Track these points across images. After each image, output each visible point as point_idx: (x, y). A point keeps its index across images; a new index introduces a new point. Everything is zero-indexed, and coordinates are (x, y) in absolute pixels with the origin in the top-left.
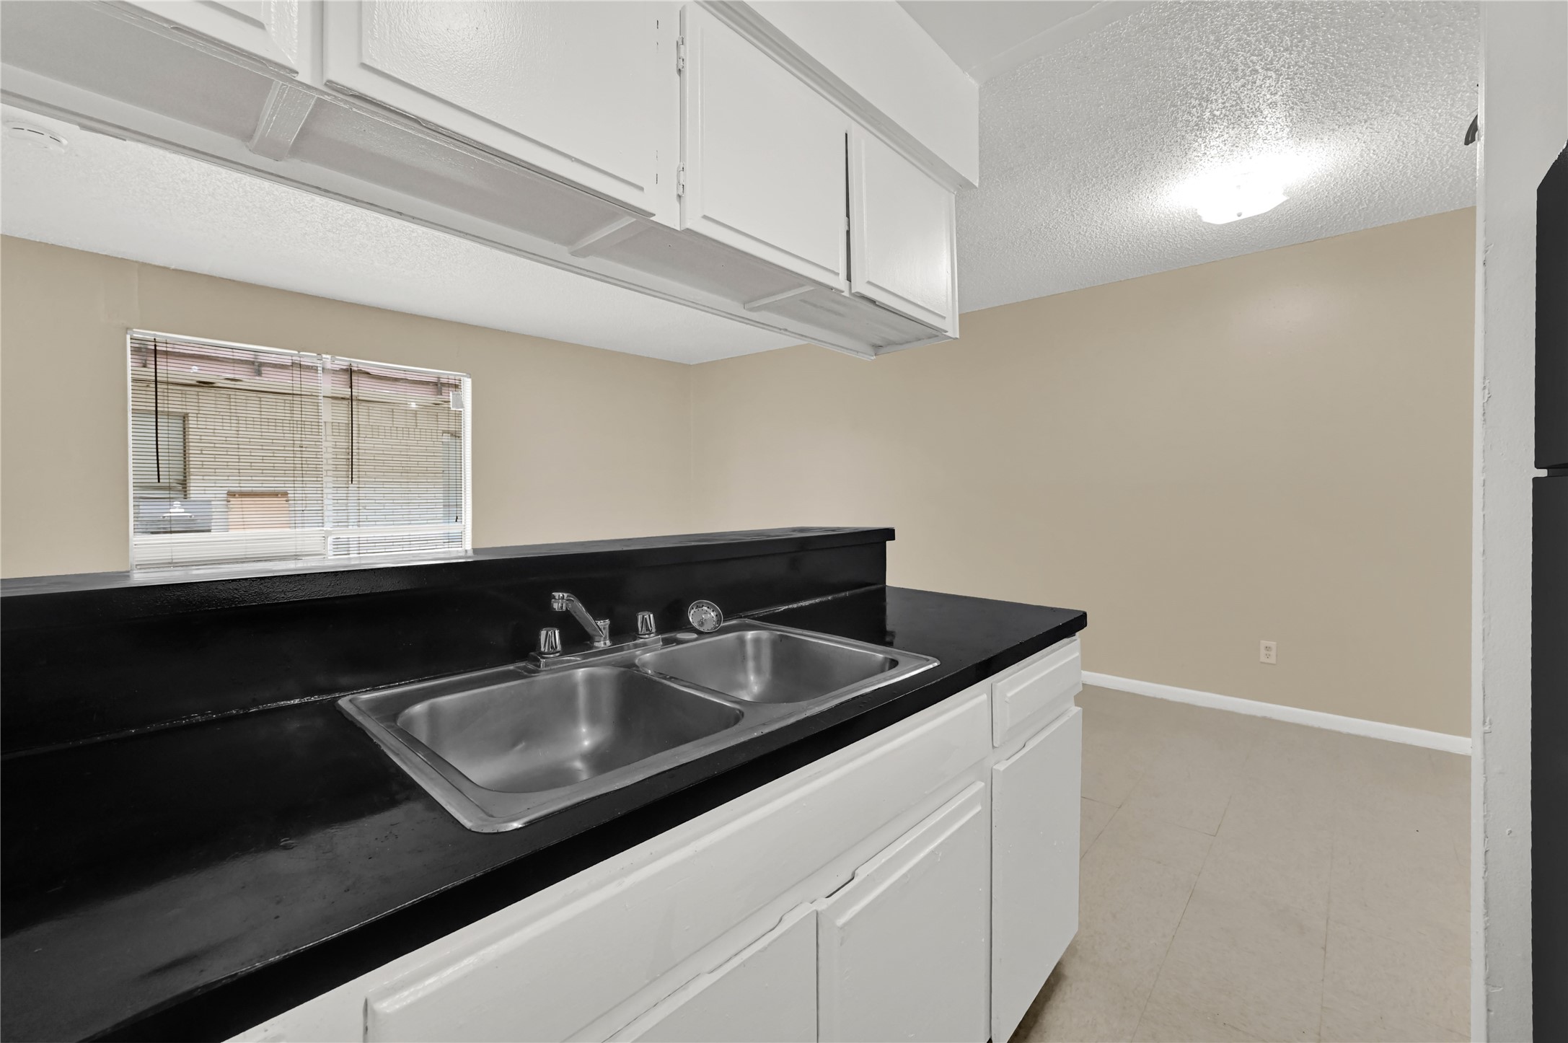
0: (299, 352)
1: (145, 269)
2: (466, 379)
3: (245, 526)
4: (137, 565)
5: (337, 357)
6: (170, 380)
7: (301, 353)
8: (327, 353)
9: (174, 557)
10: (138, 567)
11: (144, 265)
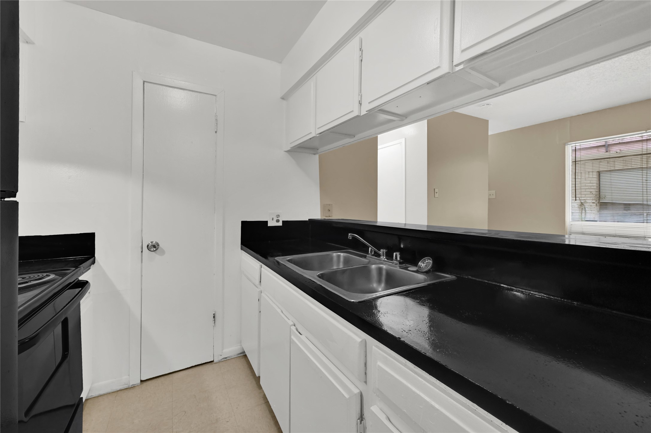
0: (646, 131)
6: (581, 159)
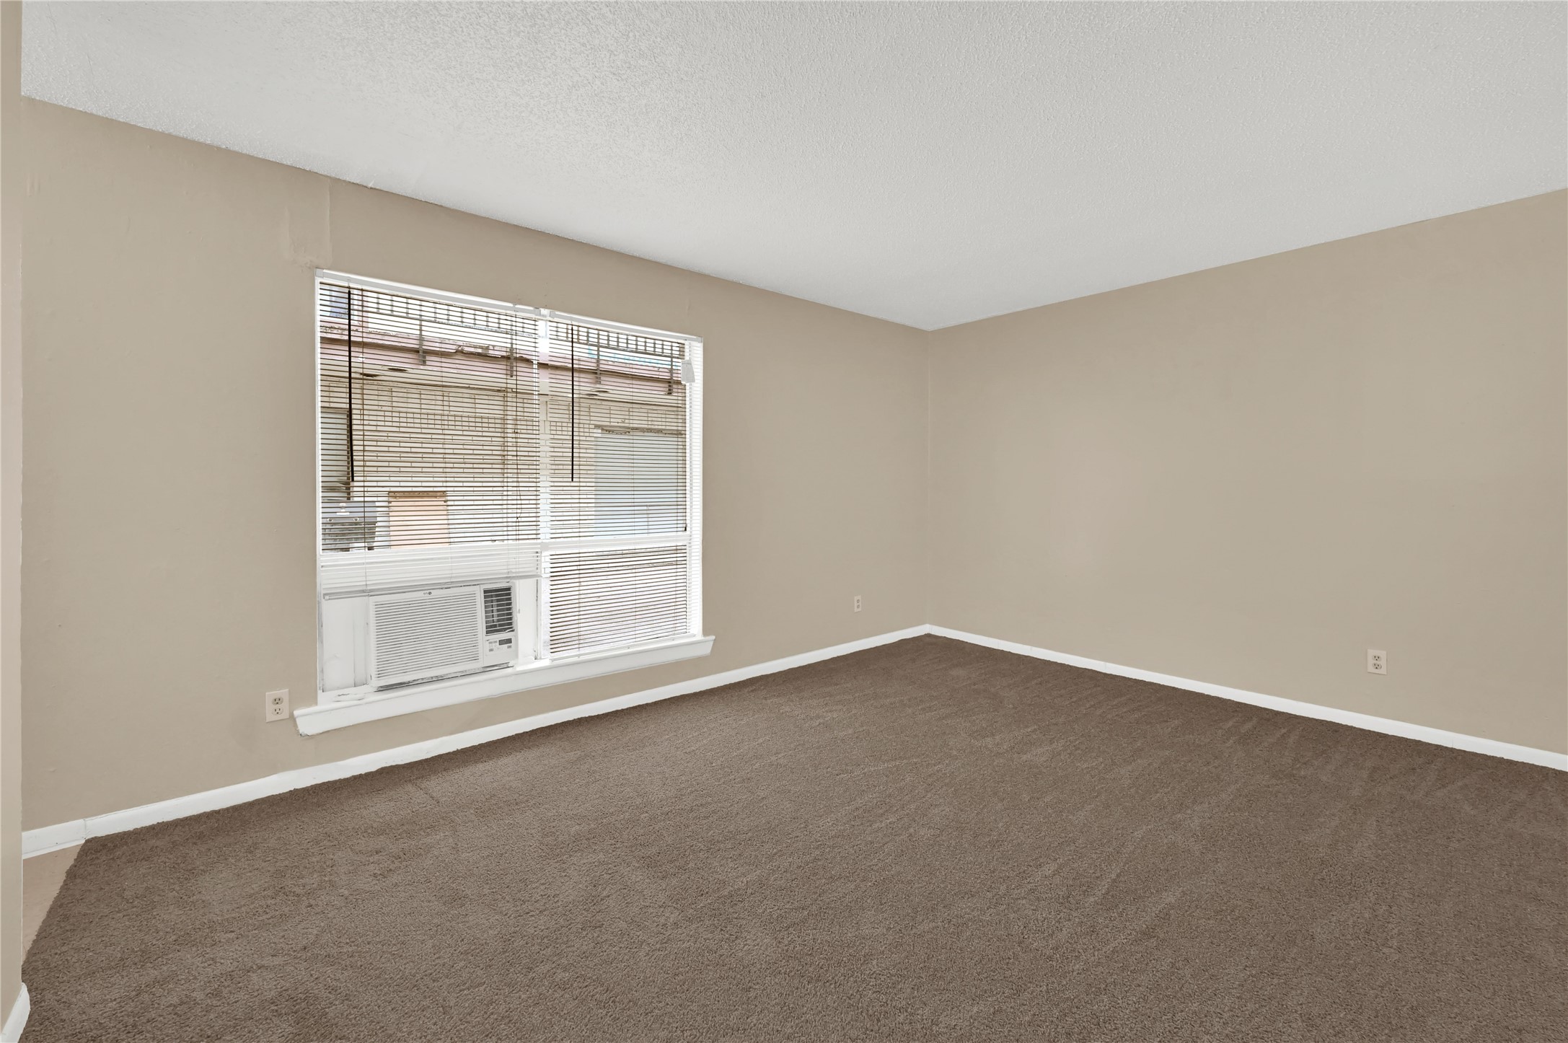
1: (338, 186)
2: (695, 343)
3: (452, 540)
4: (325, 595)
5: (558, 313)
7: (516, 306)
8: (546, 307)
9: (368, 583)
10: (327, 597)
11: (336, 181)
